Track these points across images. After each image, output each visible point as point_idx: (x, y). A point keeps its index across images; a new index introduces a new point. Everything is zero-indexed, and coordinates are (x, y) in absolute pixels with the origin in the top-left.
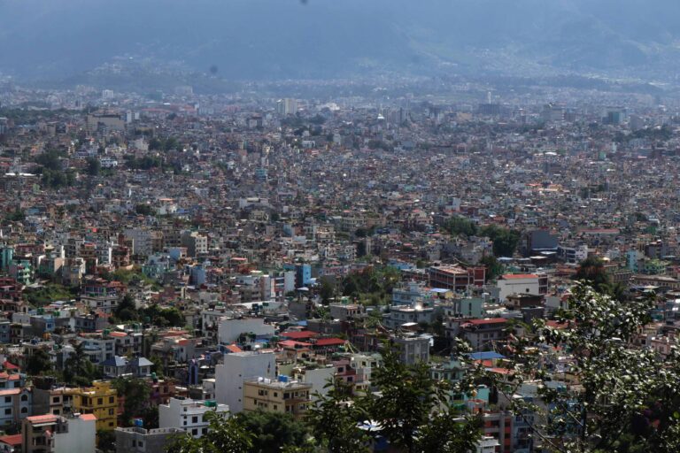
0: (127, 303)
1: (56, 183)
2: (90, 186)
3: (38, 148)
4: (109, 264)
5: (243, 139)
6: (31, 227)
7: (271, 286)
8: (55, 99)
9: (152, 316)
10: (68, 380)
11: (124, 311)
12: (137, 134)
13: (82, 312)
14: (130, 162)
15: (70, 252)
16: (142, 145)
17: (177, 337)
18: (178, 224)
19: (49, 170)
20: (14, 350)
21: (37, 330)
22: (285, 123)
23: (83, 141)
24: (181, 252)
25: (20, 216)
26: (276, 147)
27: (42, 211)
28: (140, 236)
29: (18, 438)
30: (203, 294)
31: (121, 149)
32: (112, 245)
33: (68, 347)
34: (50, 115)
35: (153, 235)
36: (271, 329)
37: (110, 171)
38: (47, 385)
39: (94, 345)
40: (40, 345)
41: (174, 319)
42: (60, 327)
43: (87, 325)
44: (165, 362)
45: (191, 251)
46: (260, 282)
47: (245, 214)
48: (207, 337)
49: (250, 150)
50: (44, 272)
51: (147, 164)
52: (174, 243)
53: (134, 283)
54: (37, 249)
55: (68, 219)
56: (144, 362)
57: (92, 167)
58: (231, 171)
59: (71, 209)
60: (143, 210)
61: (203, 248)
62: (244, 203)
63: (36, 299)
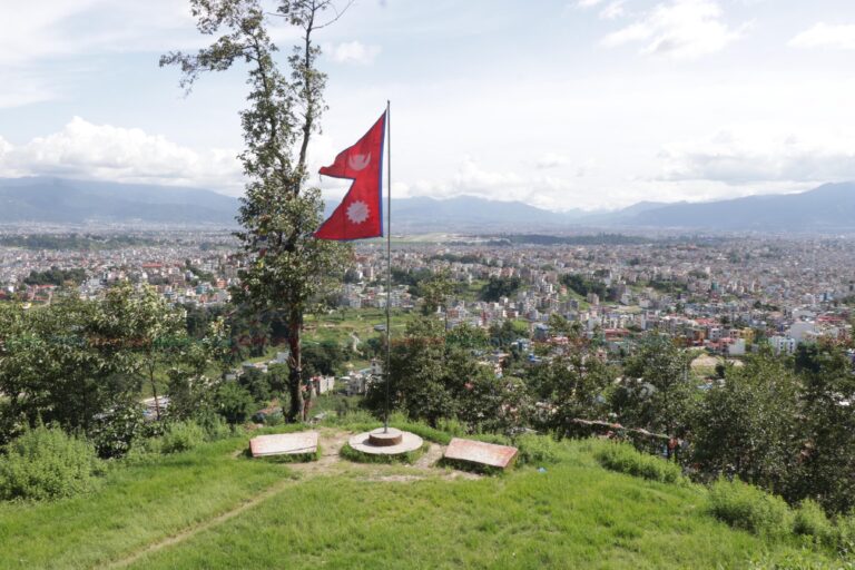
0: (758, 302)
1: (735, 262)
2: (747, 263)
3: (728, 250)
4: (752, 290)
5: (805, 248)
6: (725, 276)
7: (814, 300)
8: (735, 234)
9: (767, 307)
10: (736, 326)
11: (757, 305)
12: (765, 246)
13: (743, 305)
14: (762, 255)
15: (739, 285)
16: (766, 250)
17: (776, 315)
18: (778, 277)
19: (733, 258)
20: (718, 316)
21: (726, 310)
22: (822, 242)
23: (745, 248)
24: (780, 286)
25: (721, 272)
26: (819, 251)
27: (729, 271)
28: (763, 280)
29: (717, 345)
30: (787, 301)
31: (758, 251)
32: (754, 283)
33: (736, 316)
34: (733, 239)
35: (769, 280)
36: (814, 314)
37: (754, 258)
38: (728, 328)
39: (746, 316)
40: (726, 315)
41: (775, 309)
42: (734, 310)
43: (744, 309)
44: (771, 324)
45: (783, 286)
46: (810, 298)
47: (805, 274)
48: (787, 314)
49: (808, 251)
50: (729, 291)
51: (768, 256)
52: (777, 283)
53: (761, 296)
54: (727, 283)
55: (738, 274)
56: (764, 323)
57: (748, 257)
58: (800, 259)
59: (740, 270)
60: (766, 272)
61: (788, 285)
62: (804, 270)
63: (725, 300)
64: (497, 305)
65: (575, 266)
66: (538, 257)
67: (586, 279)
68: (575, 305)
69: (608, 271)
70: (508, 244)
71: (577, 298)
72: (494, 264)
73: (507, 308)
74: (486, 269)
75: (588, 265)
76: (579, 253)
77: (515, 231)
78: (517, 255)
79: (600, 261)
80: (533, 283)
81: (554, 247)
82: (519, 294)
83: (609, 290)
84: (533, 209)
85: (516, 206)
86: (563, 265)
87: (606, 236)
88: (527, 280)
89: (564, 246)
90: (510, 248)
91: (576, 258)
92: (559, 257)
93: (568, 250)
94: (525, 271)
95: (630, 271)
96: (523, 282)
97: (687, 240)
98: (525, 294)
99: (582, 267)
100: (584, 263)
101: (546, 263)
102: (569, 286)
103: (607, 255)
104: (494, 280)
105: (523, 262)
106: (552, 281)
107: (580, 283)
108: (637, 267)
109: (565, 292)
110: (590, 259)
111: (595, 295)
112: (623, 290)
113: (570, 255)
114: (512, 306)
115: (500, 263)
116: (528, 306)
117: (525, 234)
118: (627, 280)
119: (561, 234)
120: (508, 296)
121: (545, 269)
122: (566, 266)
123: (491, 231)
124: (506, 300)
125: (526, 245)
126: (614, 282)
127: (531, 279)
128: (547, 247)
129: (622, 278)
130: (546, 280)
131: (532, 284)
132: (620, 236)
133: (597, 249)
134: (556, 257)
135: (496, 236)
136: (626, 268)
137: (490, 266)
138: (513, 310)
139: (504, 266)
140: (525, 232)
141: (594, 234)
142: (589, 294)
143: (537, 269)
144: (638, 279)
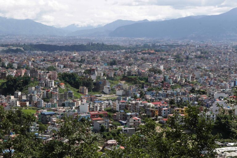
0: (193, 89)
1: (179, 61)
2: (187, 62)
3: (175, 54)
4: (190, 80)
5: (223, 51)
6: (173, 71)
7: (228, 86)
8: (180, 42)
9: (199, 92)
10: (179, 106)
11: (193, 91)
12: (198, 50)
13: (183, 91)
14: (196, 57)
15: (181, 77)
16: (199, 53)
17: (204, 97)
18: (206, 71)
19: (178, 59)
20: (167, 99)
21: (172, 95)
22: (233, 47)
23: (186, 52)
24: (207, 77)
25: (170, 69)
26: (231, 53)
27: (175, 68)
28: (197, 73)
29: (166, 119)
30: (212, 87)
31: (194, 54)
32: (191, 75)
33: (179, 99)
34: (178, 46)
35: (201, 73)
36: (227, 95)
37: (191, 59)
38: (173, 107)
39: (185, 98)
40: (173, 98)
41: (204, 93)
42: (178, 94)
43: (184, 94)
44: (201, 103)
45: (209, 77)
46: (225, 85)
47: (223, 69)
48: (212, 97)
49: (224, 54)
50: (175, 82)
51: (200, 57)
52: (205, 75)
53: (196, 84)
54: (174, 76)
55: (181, 70)
56: (196, 103)
57: (187, 58)
58: (220, 59)
59: (182, 67)
60: (198, 68)
61: (212, 76)
62: (222, 66)
63: (173, 88)
64: (12, 97)
65: (71, 67)
66: (44, 60)
67: (79, 76)
68: (70, 95)
69: (94, 70)
70: (22, 52)
71: (72, 91)
72: (10, 66)
73: (20, 99)
74: (3, 71)
75: (80, 66)
76: (74, 57)
77: (27, 41)
78: (29, 60)
79: (89, 63)
80: (40, 80)
81: (56, 53)
82: (29, 89)
83: (95, 84)
84: (40, 25)
85: (29, 23)
86: (62, 66)
87: (93, 45)
88: (35, 78)
89: (64, 52)
90: (23, 54)
91: (72, 61)
92: (60, 60)
93: (66, 55)
94: (33, 71)
95: (110, 70)
96: (32, 79)
97: (148, 47)
98: (33, 88)
99: (76, 67)
100: (77, 65)
101: (49, 65)
102: (66, 82)
103: (94, 58)
104: (9, 78)
105: (32, 64)
106: (54, 79)
107: (74, 79)
108: (114, 67)
109: (63, 86)
110: (82, 61)
111: (85, 88)
112: (105, 84)
113: (67, 59)
114: (24, 98)
115: (15, 65)
116: (36, 98)
117: (35, 44)
118: (108, 76)
119: (62, 44)
120: (21, 90)
121: (49, 69)
122: (64, 67)
123: (9, 42)
124: (20, 93)
125: (36, 52)
126: (98, 78)
127: (38, 77)
128: (51, 53)
129: (104, 75)
130: (49, 77)
131: (38, 80)
132: (103, 45)
133: (87, 54)
134: (57, 61)
135: (13, 45)
136: (107, 67)
137: (7, 68)
138: (25, 101)
139: (19, 68)
140: (34, 42)
141: (85, 44)
142: (81, 87)
143: (43, 70)
144: (115, 75)
